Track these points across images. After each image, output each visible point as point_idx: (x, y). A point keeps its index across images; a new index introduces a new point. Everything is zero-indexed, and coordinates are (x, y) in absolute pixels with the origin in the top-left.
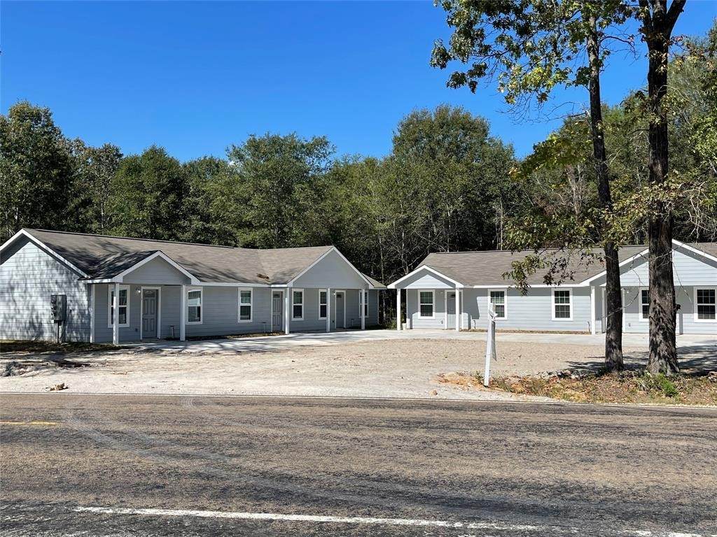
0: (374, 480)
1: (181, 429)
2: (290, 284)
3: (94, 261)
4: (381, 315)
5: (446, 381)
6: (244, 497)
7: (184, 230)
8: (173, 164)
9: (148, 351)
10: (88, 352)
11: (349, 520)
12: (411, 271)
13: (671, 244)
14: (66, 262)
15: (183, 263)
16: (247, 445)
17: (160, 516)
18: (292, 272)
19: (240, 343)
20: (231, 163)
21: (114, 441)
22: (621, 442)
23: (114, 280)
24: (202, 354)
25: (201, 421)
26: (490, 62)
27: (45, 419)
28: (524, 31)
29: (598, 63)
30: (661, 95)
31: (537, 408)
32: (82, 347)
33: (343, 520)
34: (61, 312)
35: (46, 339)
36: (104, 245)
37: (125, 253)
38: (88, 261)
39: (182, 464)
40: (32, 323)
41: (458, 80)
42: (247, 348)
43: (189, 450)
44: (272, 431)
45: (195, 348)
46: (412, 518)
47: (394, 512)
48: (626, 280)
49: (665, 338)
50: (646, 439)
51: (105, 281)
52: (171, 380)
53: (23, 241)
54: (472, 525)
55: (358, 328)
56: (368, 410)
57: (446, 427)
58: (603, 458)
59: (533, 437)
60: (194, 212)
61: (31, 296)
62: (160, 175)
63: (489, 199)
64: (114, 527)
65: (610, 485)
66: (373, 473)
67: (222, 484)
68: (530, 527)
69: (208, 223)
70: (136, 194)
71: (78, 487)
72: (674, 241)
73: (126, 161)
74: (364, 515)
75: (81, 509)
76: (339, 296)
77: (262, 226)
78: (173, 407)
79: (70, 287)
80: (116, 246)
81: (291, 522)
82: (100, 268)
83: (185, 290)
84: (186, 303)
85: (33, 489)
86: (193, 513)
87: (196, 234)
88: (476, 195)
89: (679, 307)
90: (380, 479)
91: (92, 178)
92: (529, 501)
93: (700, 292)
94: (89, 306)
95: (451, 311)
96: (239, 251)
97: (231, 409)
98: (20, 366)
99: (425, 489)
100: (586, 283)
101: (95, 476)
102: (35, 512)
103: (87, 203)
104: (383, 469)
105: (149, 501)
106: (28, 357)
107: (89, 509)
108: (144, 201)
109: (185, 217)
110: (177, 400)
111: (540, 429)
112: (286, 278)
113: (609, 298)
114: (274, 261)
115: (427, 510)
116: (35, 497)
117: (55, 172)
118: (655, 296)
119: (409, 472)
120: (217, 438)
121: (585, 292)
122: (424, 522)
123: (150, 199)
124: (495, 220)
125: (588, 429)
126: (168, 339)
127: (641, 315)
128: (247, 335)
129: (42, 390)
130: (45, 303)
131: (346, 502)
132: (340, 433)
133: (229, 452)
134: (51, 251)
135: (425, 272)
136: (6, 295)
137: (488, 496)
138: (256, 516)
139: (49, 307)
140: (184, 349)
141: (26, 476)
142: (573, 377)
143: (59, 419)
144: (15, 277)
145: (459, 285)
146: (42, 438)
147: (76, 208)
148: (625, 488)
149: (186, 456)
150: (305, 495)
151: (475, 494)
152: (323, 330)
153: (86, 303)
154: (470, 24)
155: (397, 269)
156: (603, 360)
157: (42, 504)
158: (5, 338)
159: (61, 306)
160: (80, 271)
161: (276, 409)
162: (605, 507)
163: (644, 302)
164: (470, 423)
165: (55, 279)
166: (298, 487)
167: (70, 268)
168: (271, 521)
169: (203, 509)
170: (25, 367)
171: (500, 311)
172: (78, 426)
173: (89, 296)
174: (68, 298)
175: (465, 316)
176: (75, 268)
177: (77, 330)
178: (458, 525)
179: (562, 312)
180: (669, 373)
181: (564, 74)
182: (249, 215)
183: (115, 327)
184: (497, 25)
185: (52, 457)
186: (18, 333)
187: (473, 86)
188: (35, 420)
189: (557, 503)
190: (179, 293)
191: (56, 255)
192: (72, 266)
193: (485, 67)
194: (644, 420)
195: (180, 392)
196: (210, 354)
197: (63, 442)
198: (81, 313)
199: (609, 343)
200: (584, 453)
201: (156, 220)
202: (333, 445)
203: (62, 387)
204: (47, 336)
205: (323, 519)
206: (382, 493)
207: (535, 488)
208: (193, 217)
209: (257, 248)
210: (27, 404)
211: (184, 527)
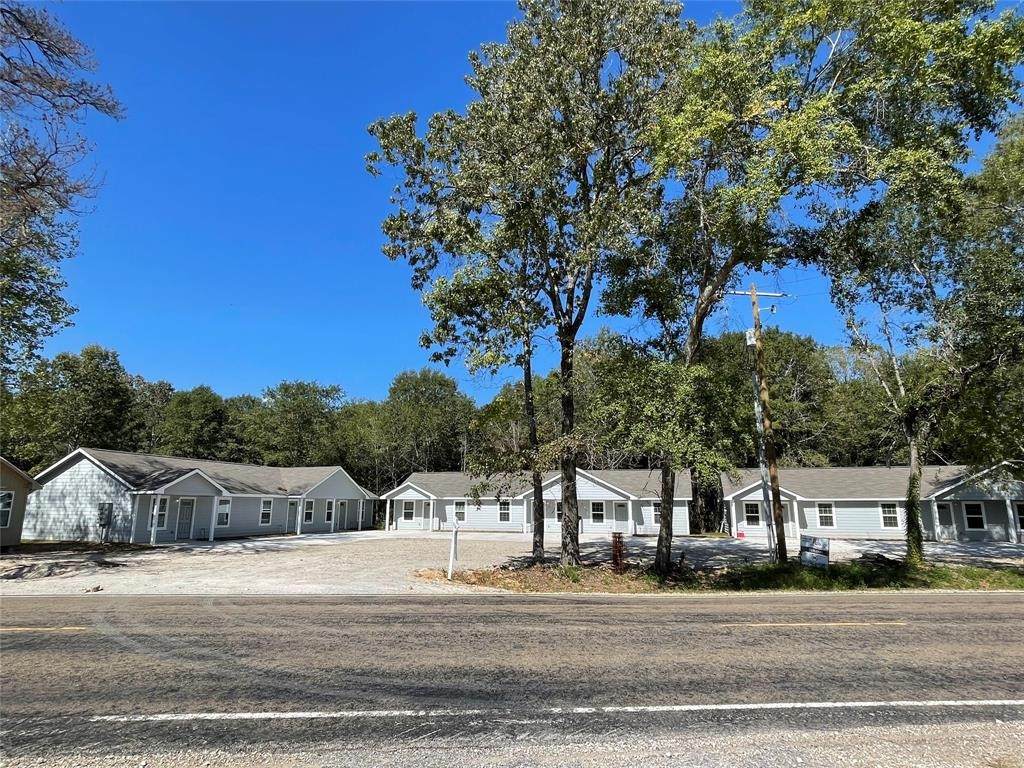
0: (358, 674)
1: (200, 631)
2: (304, 496)
3: (142, 476)
4: (374, 517)
5: (420, 576)
6: (248, 697)
7: (221, 450)
8: (217, 399)
9: (180, 550)
10: (127, 552)
11: (334, 715)
12: (398, 485)
13: (575, 472)
14: (116, 476)
15: (217, 477)
16: (256, 645)
17: (170, 721)
18: (306, 486)
19: (260, 543)
20: (265, 400)
21: (139, 645)
22: (543, 629)
23: (156, 492)
24: (227, 553)
25: (218, 622)
26: (459, 347)
27: (77, 624)
28: (482, 329)
29: (529, 352)
30: (569, 377)
31: (484, 600)
32: (122, 547)
33: (331, 715)
34: (106, 517)
35: (90, 540)
36: (151, 463)
37: (168, 469)
38: (135, 476)
39: (196, 666)
40: (79, 527)
41: (437, 357)
42: (265, 547)
43: (205, 651)
44: (278, 630)
45: (220, 548)
46: (386, 709)
47: (373, 705)
48: (546, 495)
49: (572, 541)
50: (559, 626)
51: (149, 492)
52: (196, 580)
53: (80, 457)
54: (432, 713)
55: (356, 529)
56: (359, 607)
57: (418, 621)
58: (529, 644)
59: (481, 627)
60: (231, 436)
61: (81, 504)
62: (205, 407)
63: (455, 435)
64: (127, 735)
65: (534, 668)
66: (358, 666)
67: (230, 685)
68: (476, 711)
69: (241, 445)
70: (185, 421)
71: (97, 695)
72: (577, 469)
73: (177, 395)
74: (347, 709)
75: (97, 718)
76: (342, 504)
77: (286, 449)
78: (196, 608)
79: (117, 496)
80: (162, 464)
81: (287, 720)
82: (146, 482)
83: (216, 499)
84: (217, 509)
85: (53, 699)
86: (202, 716)
87: (231, 453)
88: (447, 431)
89: (580, 518)
90: (363, 673)
91: (148, 406)
92: (476, 687)
93: (593, 504)
94: (132, 512)
95: (427, 516)
96: (265, 468)
97: (245, 608)
98: (62, 567)
99: (399, 680)
100: (520, 497)
101: (116, 682)
102: (51, 724)
103: (141, 426)
104: (365, 664)
105: (163, 706)
106: (70, 556)
107: (105, 718)
108: (190, 426)
109: (223, 440)
110: (198, 601)
111: (486, 619)
112: (301, 491)
113: (536, 511)
114: (293, 478)
115: (398, 700)
116: (55, 708)
117: (116, 401)
118: (566, 510)
119: (385, 665)
120: (230, 638)
121: (520, 503)
122: (396, 713)
123: (195, 425)
124: (461, 449)
125: (520, 618)
126: (198, 540)
127: (556, 519)
128: (266, 536)
129: (78, 592)
130: (93, 510)
131: (333, 697)
132: (334, 630)
133: (239, 653)
134: (104, 467)
135: (408, 487)
136: (58, 502)
137: (447, 684)
138: (257, 716)
139: (96, 513)
140: (211, 549)
141: (48, 686)
142: (510, 568)
143: (89, 623)
144: (68, 487)
145: (433, 497)
146: (69, 644)
147: (131, 430)
148: (544, 670)
149: (202, 657)
150: (300, 692)
151: (436, 683)
152: (328, 531)
153: (130, 510)
154: (446, 321)
155: (388, 483)
156: (531, 555)
157: (60, 715)
158: (51, 539)
159: (107, 512)
160: (127, 484)
161: (284, 608)
162: (531, 688)
163: (559, 510)
164: (435, 616)
165: (105, 491)
166: (294, 685)
167: (118, 481)
168: (270, 719)
169: (211, 711)
170: (66, 567)
171: (460, 516)
172: (106, 630)
173: (133, 504)
174: (114, 506)
175: (437, 519)
176: (123, 482)
177: (119, 532)
178: (422, 713)
179: (505, 517)
180: (574, 565)
181: (507, 358)
182: (275, 441)
183: (153, 531)
184: (464, 323)
185: (77, 663)
186: (65, 535)
187: (447, 362)
188: (66, 625)
189: (496, 687)
190: (212, 502)
191: (108, 470)
192: (120, 479)
193: (455, 350)
194: (558, 608)
195: (203, 592)
196: (232, 553)
197: (90, 647)
198: (125, 518)
199: (535, 543)
200: (516, 640)
201: (199, 441)
202: (326, 642)
203: (97, 589)
204: (91, 538)
205: (314, 715)
206: (364, 687)
207: (480, 674)
208: (230, 440)
209: (280, 466)
210: (60, 607)
211: (192, 731)
